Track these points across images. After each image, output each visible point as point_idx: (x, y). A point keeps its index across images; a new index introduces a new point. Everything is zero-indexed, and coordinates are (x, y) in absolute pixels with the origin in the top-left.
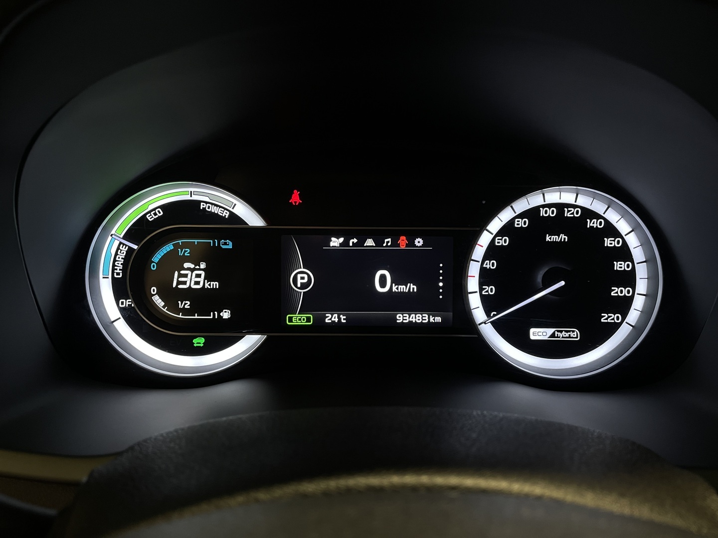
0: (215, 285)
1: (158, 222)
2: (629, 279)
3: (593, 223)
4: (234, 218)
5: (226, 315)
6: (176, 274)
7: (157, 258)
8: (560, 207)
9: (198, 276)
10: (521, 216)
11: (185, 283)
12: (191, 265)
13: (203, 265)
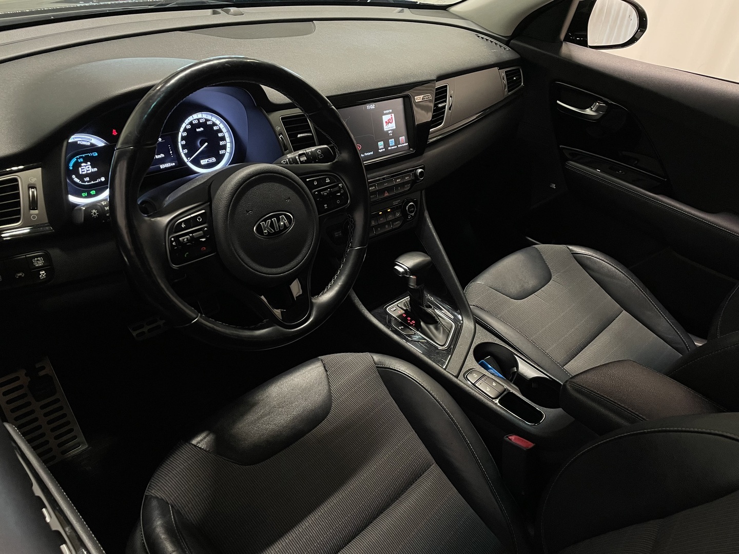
0: (96, 169)
2: (223, 139)
3: (208, 123)
4: (92, 145)
5: (103, 179)
6: (80, 169)
7: (71, 164)
8: (198, 120)
9: (88, 168)
10: (188, 125)
11: (84, 171)
12: (85, 164)
13: (89, 163)
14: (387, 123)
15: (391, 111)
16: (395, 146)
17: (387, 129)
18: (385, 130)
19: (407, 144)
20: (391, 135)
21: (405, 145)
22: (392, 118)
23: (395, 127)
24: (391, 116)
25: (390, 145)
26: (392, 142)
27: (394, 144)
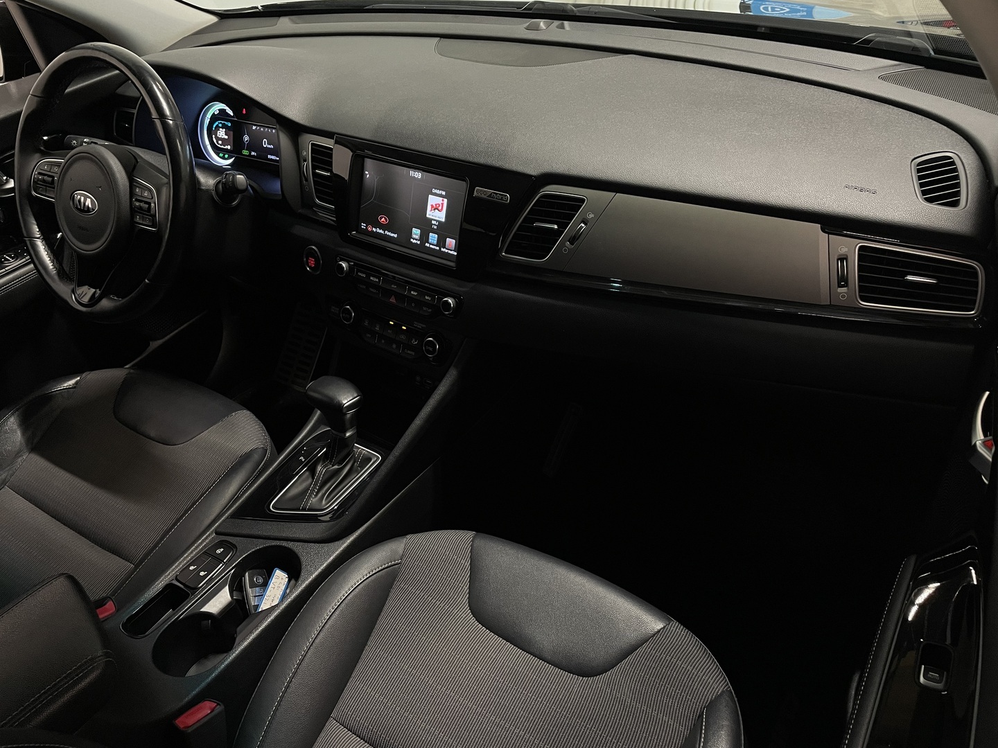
0: (227, 137)
1: (217, 115)
5: (229, 148)
6: (219, 132)
7: (215, 126)
9: (223, 134)
13: (224, 130)
14: (435, 208)
15: (444, 193)
16: (436, 246)
17: (431, 217)
18: (427, 215)
19: (456, 254)
20: (435, 227)
21: (452, 252)
22: (442, 204)
23: (443, 220)
24: (443, 200)
25: (430, 241)
26: (433, 238)
27: (435, 242)
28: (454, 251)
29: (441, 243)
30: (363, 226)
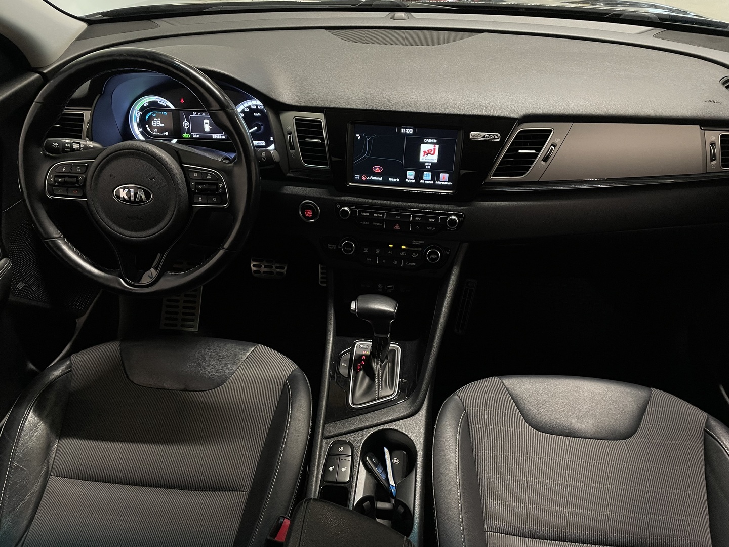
0: (163, 125)
1: (148, 107)
4: (167, 106)
5: (167, 133)
6: (153, 121)
7: (147, 117)
8: (257, 106)
9: (159, 122)
10: (246, 108)
11: (155, 124)
12: (156, 119)
13: (159, 119)
14: (427, 153)
15: (435, 141)
16: (431, 181)
17: (424, 160)
18: (421, 160)
19: (450, 183)
20: (429, 167)
21: (445, 183)
22: (435, 150)
23: (436, 161)
24: (435, 146)
25: (424, 178)
26: (427, 176)
27: (430, 178)
28: (449, 181)
29: (435, 177)
30: (357, 177)
